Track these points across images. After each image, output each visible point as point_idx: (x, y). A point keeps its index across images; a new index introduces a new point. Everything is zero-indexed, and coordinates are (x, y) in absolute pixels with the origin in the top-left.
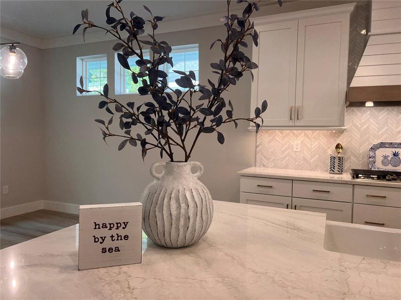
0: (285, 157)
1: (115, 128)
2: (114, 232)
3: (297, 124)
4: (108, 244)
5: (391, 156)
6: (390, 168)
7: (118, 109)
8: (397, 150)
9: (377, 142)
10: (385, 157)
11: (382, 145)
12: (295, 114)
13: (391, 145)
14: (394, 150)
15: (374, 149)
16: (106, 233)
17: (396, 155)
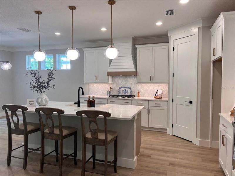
0: (97, 92)
1: (32, 88)
2: (32, 102)
3: (97, 81)
4: (31, 104)
5: (124, 91)
6: (124, 94)
7: (32, 86)
8: (126, 89)
9: (120, 86)
10: (123, 91)
11: (122, 87)
12: (96, 78)
13: (124, 87)
14: (125, 89)
15: (120, 89)
16: (30, 102)
17: (125, 90)
